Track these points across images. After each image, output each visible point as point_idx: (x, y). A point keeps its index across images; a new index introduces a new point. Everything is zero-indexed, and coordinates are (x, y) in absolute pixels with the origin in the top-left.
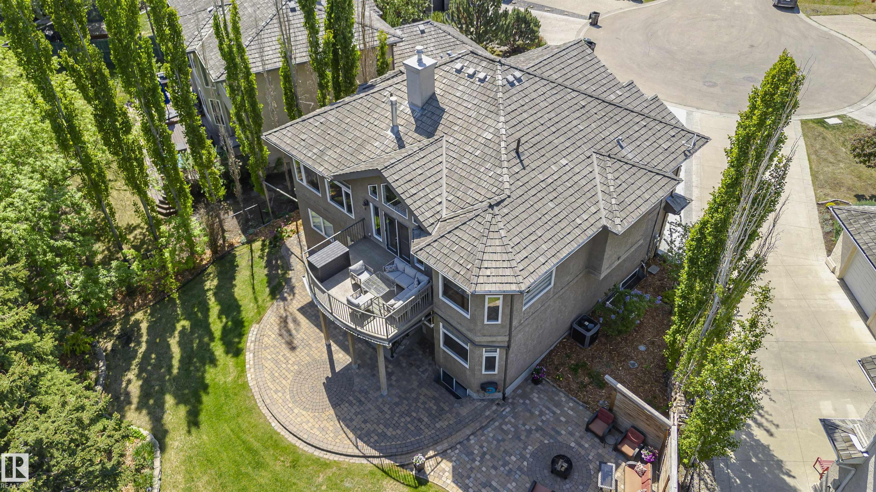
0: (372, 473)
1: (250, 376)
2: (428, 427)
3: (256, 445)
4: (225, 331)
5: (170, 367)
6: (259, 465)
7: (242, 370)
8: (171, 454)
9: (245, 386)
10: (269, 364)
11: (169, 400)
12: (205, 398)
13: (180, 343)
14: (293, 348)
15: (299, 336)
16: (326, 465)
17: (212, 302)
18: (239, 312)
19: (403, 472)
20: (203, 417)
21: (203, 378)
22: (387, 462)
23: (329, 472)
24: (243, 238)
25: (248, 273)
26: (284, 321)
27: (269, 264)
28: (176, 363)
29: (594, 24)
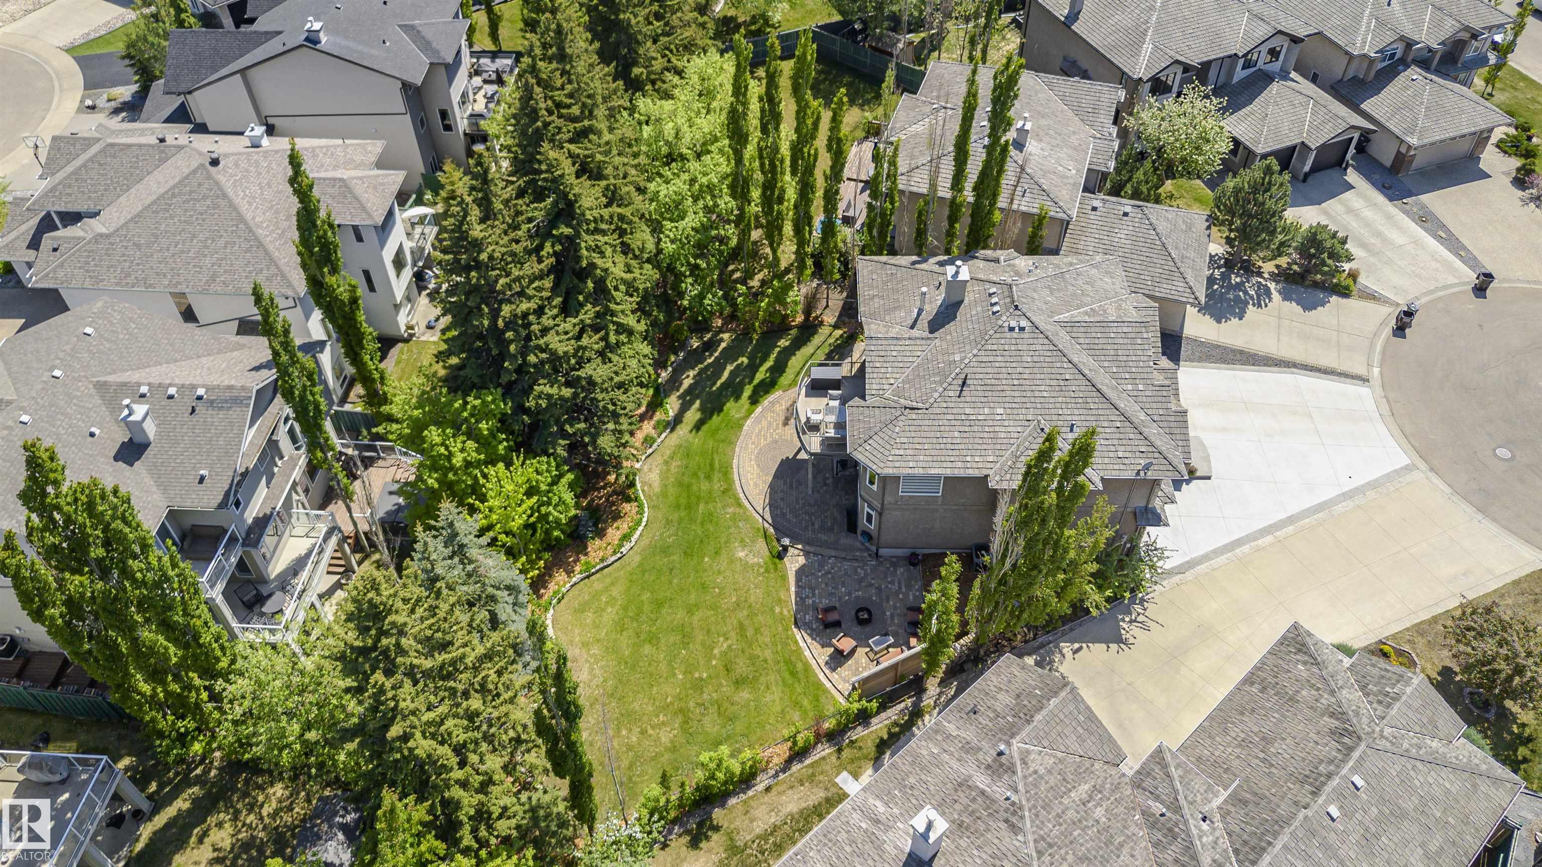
0: (758, 529)
1: (749, 422)
2: (813, 531)
3: (717, 465)
4: (762, 382)
5: (715, 383)
6: (708, 477)
7: (748, 416)
8: (674, 435)
9: (741, 426)
10: (764, 423)
11: (697, 403)
12: (715, 417)
13: (731, 372)
14: (786, 424)
16: (739, 505)
17: (773, 357)
18: (781, 375)
19: (775, 543)
20: (705, 428)
21: (724, 404)
22: (772, 530)
23: (738, 510)
25: (812, 351)
28: (719, 383)
29: (1480, 290)
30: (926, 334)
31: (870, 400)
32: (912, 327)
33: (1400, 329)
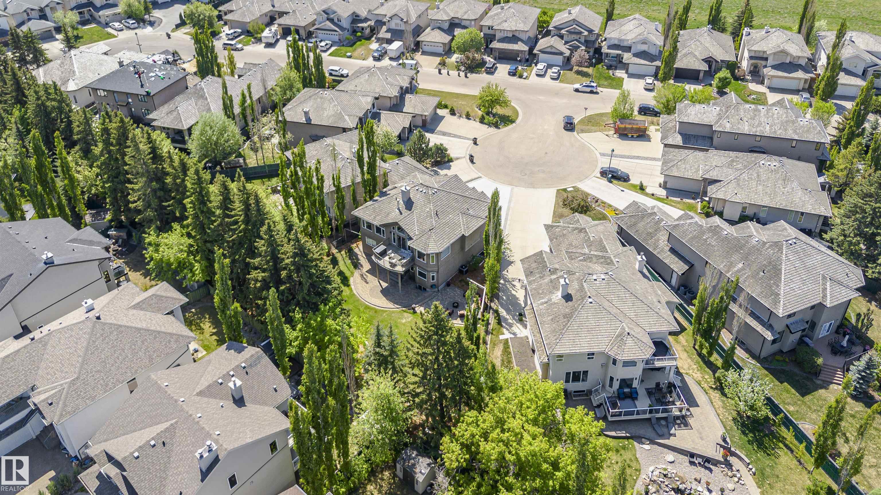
0: (400, 312)
1: (355, 292)
2: (415, 299)
4: (342, 280)
7: (351, 290)
9: (354, 294)
10: (360, 288)
14: (367, 283)
15: (368, 280)
16: (386, 311)
18: (344, 274)
19: (409, 311)
22: (404, 309)
23: (387, 313)
24: (337, 251)
25: (343, 262)
26: (362, 276)
27: (350, 259)
29: (475, 143)
30: (409, 212)
31: (414, 238)
32: (401, 214)
33: (472, 161)
